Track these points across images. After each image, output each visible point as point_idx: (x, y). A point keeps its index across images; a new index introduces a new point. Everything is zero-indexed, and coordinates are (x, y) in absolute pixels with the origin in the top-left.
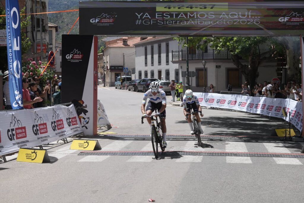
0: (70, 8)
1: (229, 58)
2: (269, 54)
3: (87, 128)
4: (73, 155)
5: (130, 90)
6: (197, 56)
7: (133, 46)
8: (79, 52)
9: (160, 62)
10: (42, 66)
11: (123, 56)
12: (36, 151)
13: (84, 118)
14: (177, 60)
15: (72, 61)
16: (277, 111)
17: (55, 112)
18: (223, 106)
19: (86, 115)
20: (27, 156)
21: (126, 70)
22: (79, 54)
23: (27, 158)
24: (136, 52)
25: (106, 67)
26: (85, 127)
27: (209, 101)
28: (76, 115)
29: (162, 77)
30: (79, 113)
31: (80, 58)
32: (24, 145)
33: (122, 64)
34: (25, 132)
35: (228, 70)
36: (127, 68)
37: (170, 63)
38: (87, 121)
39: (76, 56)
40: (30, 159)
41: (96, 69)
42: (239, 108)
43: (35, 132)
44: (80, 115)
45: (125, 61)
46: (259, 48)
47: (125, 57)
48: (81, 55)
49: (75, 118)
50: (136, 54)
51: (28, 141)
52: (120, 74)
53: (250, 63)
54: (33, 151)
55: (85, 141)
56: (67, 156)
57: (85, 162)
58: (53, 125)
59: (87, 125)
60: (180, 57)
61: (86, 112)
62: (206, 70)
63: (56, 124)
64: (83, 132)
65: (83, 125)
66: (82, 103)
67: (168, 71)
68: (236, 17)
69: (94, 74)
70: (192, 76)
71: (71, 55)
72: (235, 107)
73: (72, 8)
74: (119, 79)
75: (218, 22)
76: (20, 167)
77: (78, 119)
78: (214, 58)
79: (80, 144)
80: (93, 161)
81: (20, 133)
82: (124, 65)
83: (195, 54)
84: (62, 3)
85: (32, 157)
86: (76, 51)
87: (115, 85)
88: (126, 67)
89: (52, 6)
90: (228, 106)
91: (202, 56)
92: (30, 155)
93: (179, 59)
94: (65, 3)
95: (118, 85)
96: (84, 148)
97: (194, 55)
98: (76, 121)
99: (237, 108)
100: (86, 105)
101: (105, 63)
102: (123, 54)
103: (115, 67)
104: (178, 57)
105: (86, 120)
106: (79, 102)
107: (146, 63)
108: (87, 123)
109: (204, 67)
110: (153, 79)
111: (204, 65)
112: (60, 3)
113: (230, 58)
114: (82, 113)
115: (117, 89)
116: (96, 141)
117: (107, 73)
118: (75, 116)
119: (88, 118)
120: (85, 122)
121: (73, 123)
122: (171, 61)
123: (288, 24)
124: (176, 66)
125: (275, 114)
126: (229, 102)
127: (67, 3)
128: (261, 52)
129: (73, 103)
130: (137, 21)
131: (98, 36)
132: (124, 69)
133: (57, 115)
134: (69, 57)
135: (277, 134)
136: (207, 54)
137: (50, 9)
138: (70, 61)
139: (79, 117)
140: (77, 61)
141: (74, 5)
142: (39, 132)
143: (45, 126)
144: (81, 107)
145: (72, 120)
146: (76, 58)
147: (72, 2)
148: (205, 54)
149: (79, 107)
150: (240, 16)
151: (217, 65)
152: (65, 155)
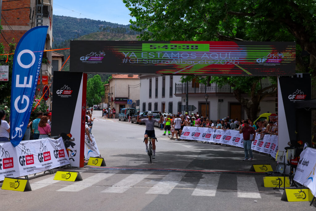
0: (81, 36)
1: (231, 92)
2: (272, 88)
3: (74, 160)
4: (54, 185)
5: (133, 122)
6: (200, 90)
7: (138, 78)
8: (69, 88)
9: (163, 95)
10: (37, 99)
11: (128, 88)
12: (19, 180)
13: (72, 151)
14: (181, 93)
15: (62, 96)
16: (266, 147)
17: (43, 144)
18: (218, 141)
19: (73, 147)
20: (10, 185)
21: (130, 102)
22: (69, 90)
23: (11, 187)
24: (140, 84)
25: (111, 99)
26: (72, 159)
27: (206, 136)
28: (64, 148)
29: (165, 109)
30: (67, 146)
31: (70, 93)
32: (10, 175)
33: (127, 96)
34: (12, 162)
35: (231, 104)
36: (131, 100)
37: (174, 96)
38: (74, 154)
39: (67, 92)
40: (14, 187)
41: (84, 104)
42: (233, 143)
43: (22, 163)
44: (68, 148)
45: (130, 93)
46: (261, 82)
47: (130, 88)
48: (70, 91)
49: (63, 150)
50: (140, 85)
51: (14, 171)
52: (125, 105)
53: (252, 97)
54: (16, 180)
55: (68, 172)
56: (48, 186)
57: (63, 192)
58: (40, 157)
59: (74, 158)
60: (183, 90)
61: (73, 145)
62: (208, 104)
63: (43, 156)
64: (70, 164)
65: (70, 157)
66: (70, 137)
67: (171, 104)
68: (217, 57)
69: (82, 109)
70: (191, 109)
71: (61, 91)
72: (229, 142)
73: (82, 37)
74: (123, 111)
75: (199, 62)
76: (3, 194)
77: (65, 152)
78: (217, 92)
79: (63, 175)
80: (70, 191)
81: (8, 163)
82: (129, 96)
83: (198, 87)
84: (72, 32)
85: (15, 186)
86: (66, 87)
87: (119, 117)
88: (130, 98)
89: (62, 34)
90: (223, 141)
91: (205, 90)
92: (13, 184)
93: (182, 92)
94: (75, 31)
95: (121, 117)
96: (66, 179)
97: (197, 89)
98: (64, 153)
99: (232, 143)
100: (74, 139)
101: (110, 94)
102: (128, 86)
103: (119, 98)
104: (181, 90)
105: (73, 152)
106: (67, 135)
107: (150, 96)
108: (74, 155)
109: (207, 100)
110: (156, 111)
111: (207, 99)
112: (71, 31)
113: (233, 92)
114: (69, 146)
115: (120, 121)
116: (78, 173)
117: (111, 104)
118: (62, 149)
119: (76, 151)
120: (73, 154)
121: (60, 156)
122: (174, 94)
123: (265, 64)
124: (179, 99)
125: (264, 150)
126: (224, 137)
127: (77, 32)
128: (264, 87)
129: (61, 136)
130: (124, 60)
131: (88, 73)
132: (128, 101)
133: (44, 147)
134: (59, 92)
135: (255, 169)
136: (210, 87)
137: (60, 38)
138: (61, 96)
139: (67, 150)
140: (67, 96)
141: (85, 34)
142: (25, 163)
143: (32, 158)
144: (69, 140)
145: (59, 153)
146: (66, 93)
147: (82, 30)
148: (208, 87)
149: (67, 140)
150: (221, 57)
151: (219, 99)
152: (47, 185)
